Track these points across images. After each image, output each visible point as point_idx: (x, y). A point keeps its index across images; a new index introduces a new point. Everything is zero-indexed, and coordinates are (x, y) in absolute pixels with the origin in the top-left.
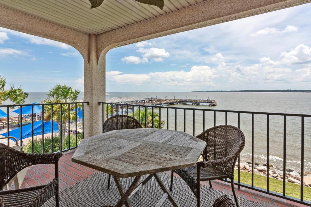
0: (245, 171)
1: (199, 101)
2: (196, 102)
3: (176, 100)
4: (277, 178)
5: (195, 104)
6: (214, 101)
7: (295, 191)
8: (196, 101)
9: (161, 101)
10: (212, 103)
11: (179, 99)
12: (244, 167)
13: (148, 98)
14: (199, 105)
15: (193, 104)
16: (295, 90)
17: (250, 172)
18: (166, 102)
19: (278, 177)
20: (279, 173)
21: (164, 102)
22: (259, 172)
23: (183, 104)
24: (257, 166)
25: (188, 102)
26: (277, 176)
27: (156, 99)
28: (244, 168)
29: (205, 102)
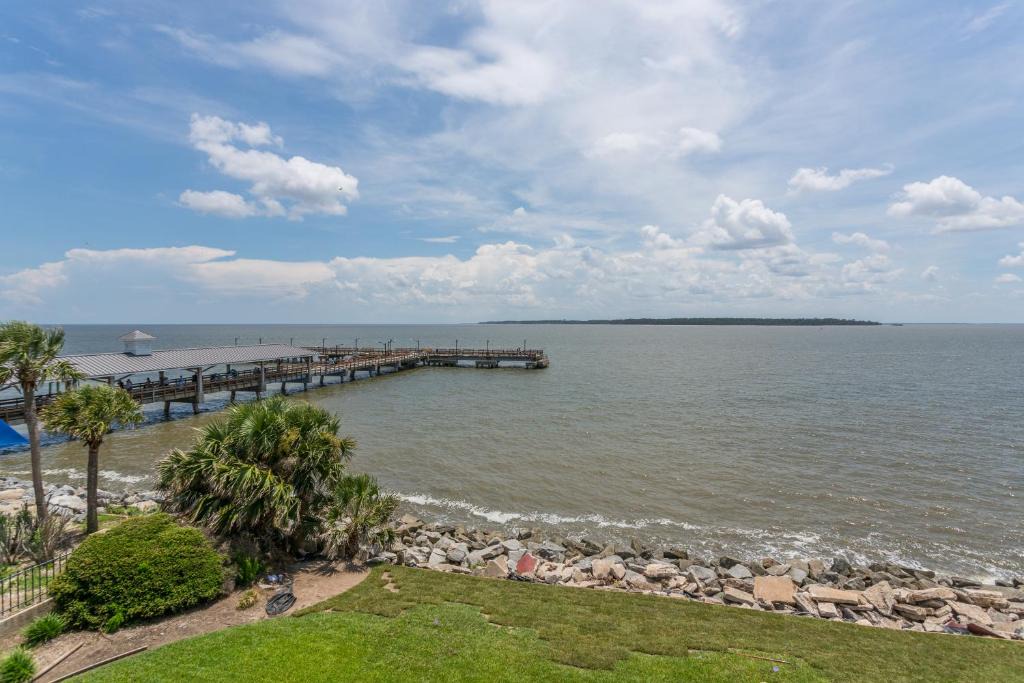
0: (611, 587)
1: (496, 356)
2: (489, 358)
3: (424, 354)
4: (696, 597)
5: (486, 363)
6: (541, 352)
7: (741, 636)
8: (488, 353)
9: (374, 357)
10: (535, 359)
11: (434, 348)
12: (611, 573)
13: (327, 346)
14: (497, 367)
15: (477, 364)
16: (742, 320)
17: (625, 591)
18: (389, 360)
19: (700, 593)
20: (702, 577)
21: (382, 361)
22: (651, 585)
23: (446, 365)
24: (645, 562)
25: (463, 358)
26: (697, 590)
27: (357, 350)
28: (611, 577)
29: (513, 356)
